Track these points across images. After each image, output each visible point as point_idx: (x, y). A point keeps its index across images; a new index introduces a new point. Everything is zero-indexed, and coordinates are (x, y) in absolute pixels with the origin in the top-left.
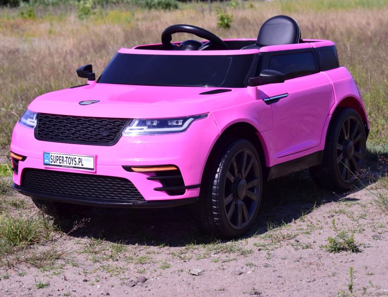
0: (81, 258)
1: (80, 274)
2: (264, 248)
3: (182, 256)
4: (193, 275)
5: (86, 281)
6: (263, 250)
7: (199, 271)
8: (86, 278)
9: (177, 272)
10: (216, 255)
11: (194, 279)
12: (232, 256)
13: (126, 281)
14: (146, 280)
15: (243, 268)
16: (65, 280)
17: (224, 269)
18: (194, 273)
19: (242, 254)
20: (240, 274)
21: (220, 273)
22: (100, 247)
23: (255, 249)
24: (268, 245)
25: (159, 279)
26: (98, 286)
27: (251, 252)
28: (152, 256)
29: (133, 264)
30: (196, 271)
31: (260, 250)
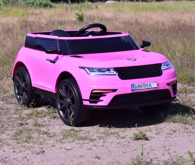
0: (10, 142)
1: (11, 149)
2: (101, 138)
3: (61, 141)
4: (67, 150)
5: (14, 152)
6: (101, 139)
7: (70, 148)
8: (14, 151)
9: (59, 148)
10: (78, 141)
11: (68, 151)
12: (86, 141)
13: (34, 152)
14: (44, 152)
15: (91, 147)
16: (4, 151)
17: (82, 147)
18: (68, 149)
19: (91, 141)
20: (90, 149)
21: (80, 149)
22: (20, 137)
23: (97, 138)
24: (104, 137)
25: (50, 151)
26: (21, 154)
27: (95, 140)
28: (46, 141)
29: (37, 145)
30: (69, 148)
31: (100, 139)
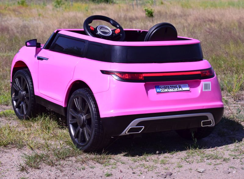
1: (128, 169)
2: (235, 157)
4: (200, 172)
5: (134, 173)
6: (236, 158)
7: (203, 170)
8: (134, 172)
9: (188, 170)
10: (207, 161)
11: (202, 175)
12: (218, 162)
13: (159, 174)
14: (172, 174)
15: (228, 169)
16: (121, 172)
17: (217, 169)
18: (200, 171)
19: (224, 160)
20: (229, 173)
21: (215, 171)
23: (232, 158)
24: (238, 155)
25: (179, 174)
26: (144, 177)
27: (229, 159)
28: (168, 159)
29: (159, 164)
31: (234, 158)
